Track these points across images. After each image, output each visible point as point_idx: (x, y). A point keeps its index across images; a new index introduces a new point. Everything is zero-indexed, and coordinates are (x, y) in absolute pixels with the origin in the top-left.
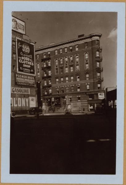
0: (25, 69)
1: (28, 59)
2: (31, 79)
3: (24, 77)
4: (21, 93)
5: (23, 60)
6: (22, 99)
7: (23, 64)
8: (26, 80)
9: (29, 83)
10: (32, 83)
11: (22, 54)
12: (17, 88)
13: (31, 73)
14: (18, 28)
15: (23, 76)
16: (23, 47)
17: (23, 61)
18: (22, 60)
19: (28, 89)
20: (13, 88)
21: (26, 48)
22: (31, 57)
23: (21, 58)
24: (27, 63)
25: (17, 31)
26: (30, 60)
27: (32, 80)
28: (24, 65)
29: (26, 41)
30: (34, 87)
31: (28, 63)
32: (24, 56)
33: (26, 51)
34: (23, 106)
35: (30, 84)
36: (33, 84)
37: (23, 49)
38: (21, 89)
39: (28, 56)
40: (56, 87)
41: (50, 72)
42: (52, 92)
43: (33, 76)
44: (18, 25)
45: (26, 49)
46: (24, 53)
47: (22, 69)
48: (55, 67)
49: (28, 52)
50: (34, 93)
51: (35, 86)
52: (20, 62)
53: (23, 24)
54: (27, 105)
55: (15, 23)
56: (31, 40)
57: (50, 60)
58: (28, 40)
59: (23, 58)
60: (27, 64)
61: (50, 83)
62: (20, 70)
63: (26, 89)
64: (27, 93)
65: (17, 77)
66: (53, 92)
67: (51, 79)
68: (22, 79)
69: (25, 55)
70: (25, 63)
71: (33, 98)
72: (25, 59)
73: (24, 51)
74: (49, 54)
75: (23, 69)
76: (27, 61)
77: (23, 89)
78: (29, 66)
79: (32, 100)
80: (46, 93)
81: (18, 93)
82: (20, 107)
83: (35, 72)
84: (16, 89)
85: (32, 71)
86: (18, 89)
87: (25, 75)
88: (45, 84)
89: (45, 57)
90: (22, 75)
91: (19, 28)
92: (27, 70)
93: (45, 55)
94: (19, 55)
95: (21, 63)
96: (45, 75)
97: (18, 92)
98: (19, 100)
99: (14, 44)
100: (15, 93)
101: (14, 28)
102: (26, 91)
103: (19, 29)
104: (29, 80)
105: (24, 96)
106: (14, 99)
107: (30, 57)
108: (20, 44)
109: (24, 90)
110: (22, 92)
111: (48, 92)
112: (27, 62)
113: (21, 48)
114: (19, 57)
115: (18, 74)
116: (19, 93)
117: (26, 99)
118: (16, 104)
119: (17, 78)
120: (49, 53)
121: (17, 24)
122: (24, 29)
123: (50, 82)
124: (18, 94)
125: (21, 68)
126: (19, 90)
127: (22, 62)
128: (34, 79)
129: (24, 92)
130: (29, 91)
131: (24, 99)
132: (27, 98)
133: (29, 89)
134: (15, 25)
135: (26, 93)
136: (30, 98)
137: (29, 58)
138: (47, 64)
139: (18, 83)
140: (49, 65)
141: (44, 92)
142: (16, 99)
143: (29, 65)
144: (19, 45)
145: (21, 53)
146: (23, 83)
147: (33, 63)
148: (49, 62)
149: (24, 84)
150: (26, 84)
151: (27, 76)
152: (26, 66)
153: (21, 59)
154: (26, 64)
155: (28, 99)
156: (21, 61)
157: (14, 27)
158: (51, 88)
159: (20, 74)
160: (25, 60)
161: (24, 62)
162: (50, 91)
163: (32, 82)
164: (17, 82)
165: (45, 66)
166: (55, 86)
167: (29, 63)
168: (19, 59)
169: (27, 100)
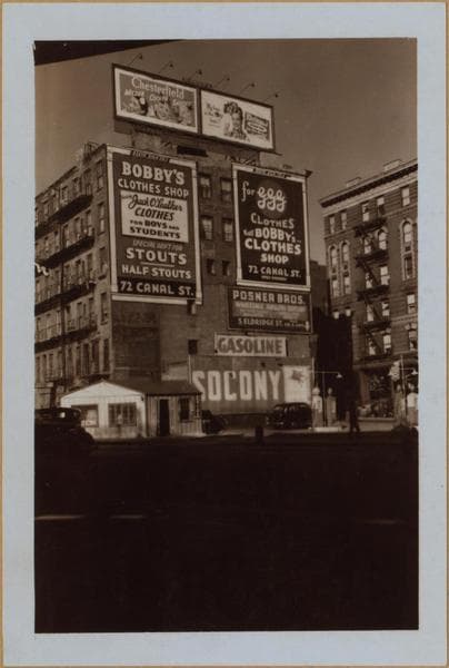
0: (269, 271)
1: (281, 235)
2: (291, 304)
3: (264, 297)
4: (252, 354)
5: (260, 240)
6: (257, 373)
7: (262, 251)
8: (271, 307)
9: (281, 319)
10: (296, 316)
11: (255, 218)
12: (236, 338)
13: (290, 281)
14: (245, 131)
15: (258, 296)
16: (260, 194)
17: (259, 244)
18: (255, 242)
19: (279, 339)
20: (223, 339)
21: (270, 197)
22: (292, 227)
23: (251, 233)
24: (277, 247)
25: (242, 141)
26: (288, 237)
27: (298, 305)
28: (263, 255)
29: (271, 173)
30: (305, 329)
31: (280, 248)
32: (262, 227)
33: (271, 205)
34: (258, 397)
35: (288, 321)
36: (300, 322)
37: (259, 202)
38: (252, 339)
39: (279, 223)
40: (407, 327)
41: (384, 271)
42: (392, 344)
43: (297, 293)
44: (246, 122)
45: (273, 200)
46: (263, 214)
47: (256, 272)
48: (403, 253)
49: (281, 210)
50: (305, 353)
51: (307, 327)
52: (250, 247)
53: (266, 113)
54: (276, 396)
55: (236, 116)
56: (290, 167)
57: (384, 228)
58: (281, 167)
59: (259, 232)
60: (276, 253)
61: (386, 313)
62: (247, 276)
63: (271, 339)
64: (275, 355)
65: (238, 299)
66: (396, 345)
67: (389, 296)
68: (257, 306)
69: (266, 222)
70: (267, 249)
71: (299, 369)
72: (266, 237)
73: (262, 207)
74: (382, 207)
75: (259, 269)
76: (277, 240)
77: (260, 339)
78: (285, 260)
79: (296, 377)
80: (372, 351)
81: (241, 354)
82: (246, 402)
83: (308, 278)
84: (231, 341)
85: (295, 273)
86: (238, 342)
87: (268, 291)
88: (370, 318)
89: (366, 217)
90: (255, 290)
91: (249, 132)
92: (275, 271)
93: (367, 210)
94: (247, 224)
95: (253, 251)
96: (369, 285)
97: (241, 351)
98: (245, 379)
99: (228, 189)
100: (230, 353)
101: (232, 134)
102: (270, 347)
103: (248, 135)
104: (282, 307)
105: (263, 365)
106: (226, 374)
107: (288, 224)
108: (247, 188)
109: (262, 342)
110: (256, 351)
111: (378, 345)
112: (274, 244)
113: (253, 200)
114: (245, 232)
115: (240, 291)
116: (244, 353)
117: (271, 373)
118: (231, 393)
119: (238, 304)
120: (381, 202)
121: (241, 118)
122: (267, 133)
123: (387, 308)
124: (238, 358)
125: (251, 267)
126: (242, 343)
127: (256, 247)
128: (301, 302)
129: (263, 351)
130: (283, 345)
131: (261, 374)
132: (274, 371)
133: (283, 339)
134: (235, 124)
135: (270, 355)
136: (288, 371)
137: (285, 230)
138: (374, 244)
139: (243, 318)
140: (383, 246)
141: (367, 347)
142: (231, 375)
143: (282, 254)
144: (244, 189)
145: (254, 214)
146: (259, 318)
147: (297, 247)
148: (383, 237)
149: (264, 322)
150: (272, 323)
151: (276, 292)
152: (271, 258)
153: (254, 237)
154: (270, 252)
155: (278, 373)
156: (251, 244)
157: (231, 129)
158: (388, 331)
159: (247, 289)
160: (269, 240)
161: (265, 246)
162: (387, 339)
163: (294, 312)
164: (237, 318)
165: (367, 251)
166: (405, 322)
167: (282, 247)
168: (243, 238)
169: (275, 378)
